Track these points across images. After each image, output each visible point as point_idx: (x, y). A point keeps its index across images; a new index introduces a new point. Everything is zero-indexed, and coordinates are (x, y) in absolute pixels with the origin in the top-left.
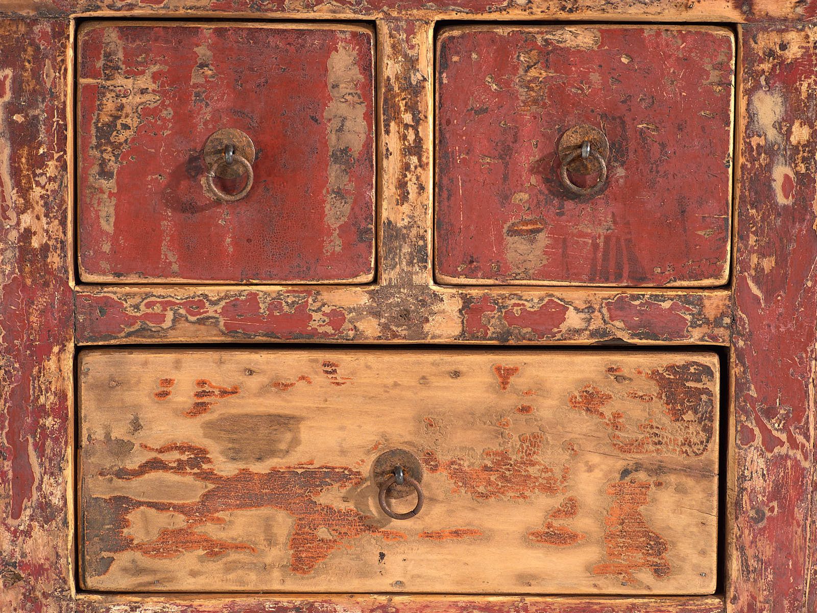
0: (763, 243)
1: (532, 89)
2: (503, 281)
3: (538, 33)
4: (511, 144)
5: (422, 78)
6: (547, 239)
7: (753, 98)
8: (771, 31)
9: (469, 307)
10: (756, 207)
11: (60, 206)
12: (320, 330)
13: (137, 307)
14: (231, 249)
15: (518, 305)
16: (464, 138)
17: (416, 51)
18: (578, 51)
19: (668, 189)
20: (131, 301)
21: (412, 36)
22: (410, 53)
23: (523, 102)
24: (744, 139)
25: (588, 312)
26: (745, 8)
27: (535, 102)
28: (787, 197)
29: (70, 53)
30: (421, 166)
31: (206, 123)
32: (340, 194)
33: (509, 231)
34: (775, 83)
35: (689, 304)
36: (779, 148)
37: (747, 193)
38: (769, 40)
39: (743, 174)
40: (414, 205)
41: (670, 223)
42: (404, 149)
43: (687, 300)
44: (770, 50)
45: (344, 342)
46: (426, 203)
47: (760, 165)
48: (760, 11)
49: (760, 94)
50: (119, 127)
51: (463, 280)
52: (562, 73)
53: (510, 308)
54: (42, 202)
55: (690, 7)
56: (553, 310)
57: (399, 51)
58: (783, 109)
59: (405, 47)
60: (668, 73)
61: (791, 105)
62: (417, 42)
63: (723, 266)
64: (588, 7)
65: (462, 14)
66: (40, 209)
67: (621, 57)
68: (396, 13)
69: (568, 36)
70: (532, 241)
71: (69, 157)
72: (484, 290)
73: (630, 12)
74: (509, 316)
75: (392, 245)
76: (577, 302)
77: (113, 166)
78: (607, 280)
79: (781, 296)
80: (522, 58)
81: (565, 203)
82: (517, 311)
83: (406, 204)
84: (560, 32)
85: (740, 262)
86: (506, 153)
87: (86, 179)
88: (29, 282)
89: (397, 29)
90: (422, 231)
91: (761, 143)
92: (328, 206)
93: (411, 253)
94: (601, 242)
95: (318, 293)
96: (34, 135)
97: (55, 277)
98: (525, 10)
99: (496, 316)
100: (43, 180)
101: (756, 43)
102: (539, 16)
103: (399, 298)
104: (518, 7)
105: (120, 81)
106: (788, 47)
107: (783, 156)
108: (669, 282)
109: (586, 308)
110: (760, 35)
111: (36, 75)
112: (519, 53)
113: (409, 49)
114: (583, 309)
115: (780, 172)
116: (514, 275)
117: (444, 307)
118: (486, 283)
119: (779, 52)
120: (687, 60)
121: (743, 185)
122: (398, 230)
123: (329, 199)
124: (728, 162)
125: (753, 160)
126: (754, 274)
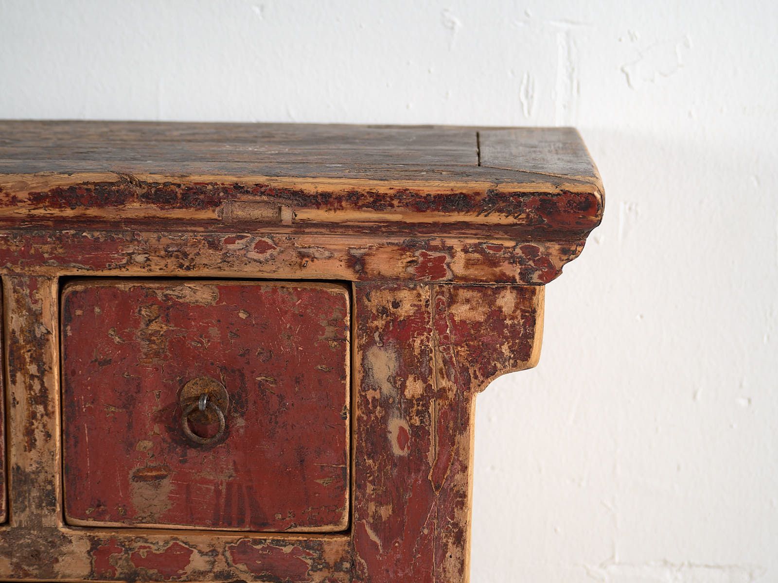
0: (380, 492)
1: (154, 342)
2: (130, 524)
3: (158, 288)
4: (134, 395)
5: (46, 331)
6: (171, 485)
7: (367, 353)
8: (384, 289)
9: (96, 547)
10: (373, 458)
15: (145, 547)
16: (89, 388)
17: (39, 306)
18: (198, 307)
19: (287, 439)
21: (35, 291)
22: (34, 307)
23: (145, 354)
24: (359, 392)
25: (212, 555)
26: (358, 267)
27: (157, 354)
28: (402, 448)
30: (47, 415)
33: (135, 477)
34: (388, 339)
35: (309, 549)
36: (394, 401)
37: (364, 444)
38: (382, 298)
39: (359, 426)
40: (41, 451)
41: (290, 471)
42: (31, 398)
43: (307, 545)
44: (383, 307)
46: (53, 449)
47: (376, 417)
48: (373, 270)
49: (374, 349)
51: (92, 523)
52: (182, 327)
53: (136, 550)
55: (304, 266)
56: (178, 553)
57: (23, 306)
58: (397, 364)
59: (28, 301)
60: (285, 328)
61: (405, 361)
62: (41, 297)
63: (342, 513)
64: (205, 265)
65: (83, 270)
67: (239, 312)
68: (19, 269)
69: (187, 292)
70: (157, 487)
72: (111, 532)
73: (245, 270)
74: (135, 557)
75: (21, 490)
76: (201, 545)
78: (230, 525)
79: (398, 542)
80: (143, 313)
81: (188, 451)
82: (143, 553)
83: (33, 451)
84: (179, 288)
85: (358, 510)
86: (129, 403)
89: (21, 284)
90: (49, 477)
91: (376, 397)
93: (40, 497)
94: (223, 488)
98: (144, 268)
99: (124, 557)
101: (370, 301)
102: (158, 272)
103: (29, 539)
104: (136, 264)
106: (400, 304)
107: (398, 409)
108: (290, 528)
109: (210, 551)
110: (373, 293)
112: (140, 307)
113: (33, 304)
114: (207, 552)
115: (396, 424)
116: (140, 518)
117: (72, 548)
118: (114, 526)
119: (392, 310)
120: (302, 316)
121: (360, 437)
122: (27, 475)
124: (345, 414)
125: (369, 412)
126: (372, 521)
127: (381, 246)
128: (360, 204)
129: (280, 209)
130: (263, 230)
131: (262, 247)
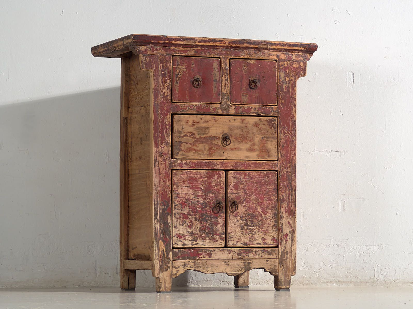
0: (282, 98)
1: (245, 70)
2: (241, 104)
3: (246, 61)
5: (228, 68)
6: (248, 96)
7: (280, 73)
8: (282, 61)
9: (236, 108)
10: (281, 92)
11: (170, 88)
12: (212, 111)
13: (182, 107)
14: (197, 97)
16: (235, 78)
18: (252, 64)
19: (267, 88)
20: (181, 105)
22: (226, 63)
23: (244, 72)
24: (279, 80)
26: (278, 57)
27: (246, 72)
28: (286, 90)
29: (171, 61)
30: (228, 83)
31: (193, 74)
32: (215, 87)
33: (242, 95)
34: (283, 70)
35: (271, 108)
36: (284, 81)
38: (282, 63)
39: (279, 86)
40: (227, 90)
41: (268, 94)
42: (225, 80)
44: (282, 65)
45: (216, 114)
46: (229, 89)
48: (280, 58)
50: (179, 75)
51: (235, 103)
52: (250, 68)
53: (242, 108)
54: (167, 87)
55: (269, 57)
56: (249, 109)
57: (224, 63)
58: (284, 75)
60: (267, 68)
61: (286, 74)
62: (227, 61)
63: (276, 102)
64: (254, 56)
65: (234, 57)
66: (166, 89)
67: (259, 65)
68: (224, 56)
69: (251, 61)
70: (246, 97)
71: (171, 80)
73: (260, 57)
74: (242, 110)
75: (223, 97)
76: (253, 107)
77: (178, 81)
78: (258, 104)
79: (285, 107)
81: (251, 90)
82: (244, 109)
83: (225, 89)
84: (249, 61)
85: (279, 101)
86: (241, 81)
87: (174, 84)
88: (164, 102)
89: (224, 59)
90: (228, 94)
91: (281, 81)
92: (213, 89)
93: (226, 98)
94: (257, 97)
95: (212, 105)
96: (165, 76)
97: (169, 101)
98: (244, 57)
99: (240, 110)
100: (167, 83)
101: (280, 63)
102: (246, 58)
103: (225, 106)
105: (180, 67)
107: (285, 83)
108: (267, 104)
109: (254, 109)
111: (166, 65)
112: (243, 64)
115: (285, 86)
116: (243, 103)
117: (232, 108)
118: (238, 104)
119: (284, 65)
120: (269, 66)
121: (279, 88)
122: (224, 94)
123: (213, 88)
124: (276, 84)
125: (280, 83)
126: (281, 103)
127: (282, 54)
128: (281, 45)
129: (268, 46)
130: (263, 50)
131: (263, 53)
